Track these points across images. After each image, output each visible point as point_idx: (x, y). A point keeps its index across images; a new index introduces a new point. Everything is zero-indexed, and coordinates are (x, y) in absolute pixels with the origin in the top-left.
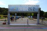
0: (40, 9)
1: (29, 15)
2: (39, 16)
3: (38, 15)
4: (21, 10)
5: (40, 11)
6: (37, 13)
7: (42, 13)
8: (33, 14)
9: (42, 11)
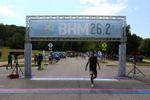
0: (128, 28)
1: (93, 47)
2: (124, 52)
3: (122, 49)
4: (67, 31)
5: (128, 34)
6: (119, 43)
7: (133, 42)
8: (104, 46)
9: (135, 35)
